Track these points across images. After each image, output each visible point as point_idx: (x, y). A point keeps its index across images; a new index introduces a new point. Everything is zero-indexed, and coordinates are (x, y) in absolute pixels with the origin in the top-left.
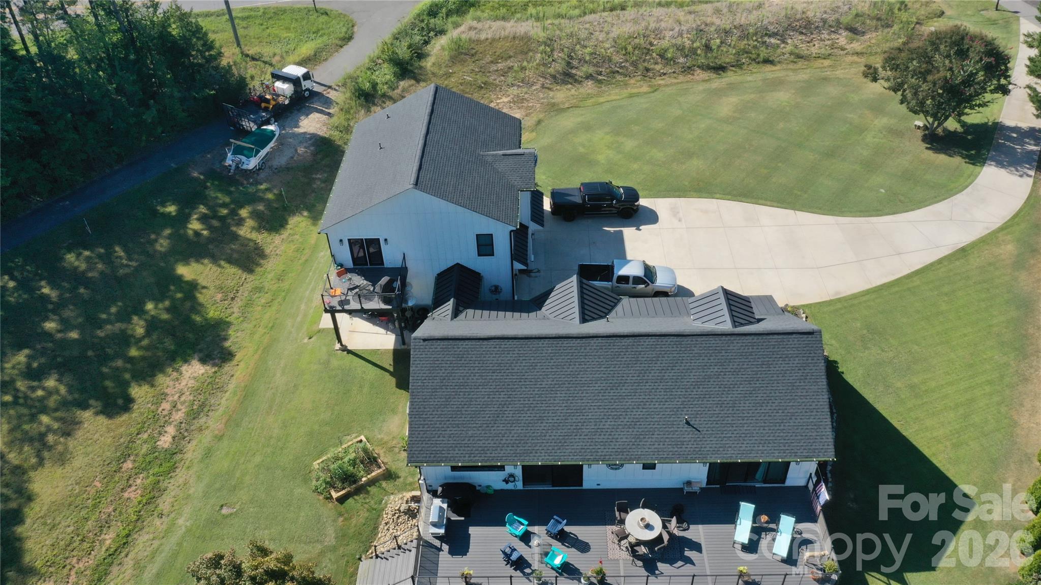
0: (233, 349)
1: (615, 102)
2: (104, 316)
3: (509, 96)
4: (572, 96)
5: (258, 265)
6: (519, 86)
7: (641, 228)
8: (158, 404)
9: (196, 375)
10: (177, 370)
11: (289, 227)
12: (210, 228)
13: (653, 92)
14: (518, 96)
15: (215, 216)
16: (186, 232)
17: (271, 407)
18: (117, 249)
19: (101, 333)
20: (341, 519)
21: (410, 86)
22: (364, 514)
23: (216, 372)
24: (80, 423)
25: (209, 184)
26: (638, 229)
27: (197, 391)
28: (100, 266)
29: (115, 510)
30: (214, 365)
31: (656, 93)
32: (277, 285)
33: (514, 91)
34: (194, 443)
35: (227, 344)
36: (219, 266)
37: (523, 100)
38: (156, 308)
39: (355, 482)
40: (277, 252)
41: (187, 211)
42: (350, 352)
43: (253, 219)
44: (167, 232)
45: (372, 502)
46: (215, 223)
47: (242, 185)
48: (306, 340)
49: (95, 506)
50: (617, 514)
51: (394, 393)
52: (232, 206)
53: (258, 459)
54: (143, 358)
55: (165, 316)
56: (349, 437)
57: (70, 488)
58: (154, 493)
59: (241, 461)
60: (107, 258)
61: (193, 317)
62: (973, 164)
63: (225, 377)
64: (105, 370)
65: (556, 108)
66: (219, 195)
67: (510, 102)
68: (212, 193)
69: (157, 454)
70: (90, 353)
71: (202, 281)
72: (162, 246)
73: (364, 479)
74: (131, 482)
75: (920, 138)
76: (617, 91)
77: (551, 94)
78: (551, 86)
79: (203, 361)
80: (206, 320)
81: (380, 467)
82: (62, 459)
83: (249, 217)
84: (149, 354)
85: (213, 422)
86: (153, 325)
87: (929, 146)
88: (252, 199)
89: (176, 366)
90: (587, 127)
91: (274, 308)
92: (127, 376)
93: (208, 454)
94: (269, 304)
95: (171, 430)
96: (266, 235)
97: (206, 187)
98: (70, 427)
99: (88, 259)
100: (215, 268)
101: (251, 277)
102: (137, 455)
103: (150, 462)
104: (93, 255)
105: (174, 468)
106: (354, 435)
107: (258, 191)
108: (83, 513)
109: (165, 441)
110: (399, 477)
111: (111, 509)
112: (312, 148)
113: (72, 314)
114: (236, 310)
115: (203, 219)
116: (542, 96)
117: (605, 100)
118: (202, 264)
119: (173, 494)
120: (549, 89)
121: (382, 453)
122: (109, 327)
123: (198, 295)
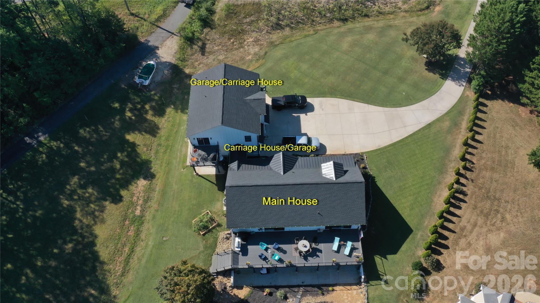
0: (155, 173)
1: (298, 40)
2: (102, 160)
3: (252, 37)
4: (280, 37)
5: (157, 133)
6: (257, 32)
7: (307, 114)
8: (132, 197)
9: (143, 185)
10: (136, 183)
11: (167, 113)
12: (134, 115)
13: (315, 34)
14: (257, 38)
15: (136, 109)
16: (125, 118)
17: (173, 198)
18: (99, 127)
19: (103, 168)
20: (204, 241)
21: (209, 32)
22: (212, 239)
23: (150, 183)
24: (105, 207)
25: (130, 92)
26: (306, 115)
27: (145, 191)
28: (95, 136)
29: (126, 240)
30: (149, 180)
31: (317, 34)
32: (167, 143)
33: (254, 34)
34: (148, 213)
35: (152, 171)
36: (142, 135)
37: (259, 40)
38: (122, 155)
39: (208, 228)
40: (164, 126)
41: (124, 106)
42: (200, 176)
43: (152, 111)
44: (118, 117)
45: (214, 235)
46: (136, 112)
47: (144, 92)
48: (182, 170)
49: (119, 238)
50: (296, 241)
51: (217, 193)
52: (142, 104)
53: (172, 219)
54: (122, 179)
55: (126, 159)
56: (203, 211)
57: (109, 232)
58: (138, 233)
59: (167, 220)
60: (96, 131)
61: (137, 159)
62: (443, 79)
63: (154, 185)
64: (109, 184)
65: (273, 44)
66: (135, 97)
67: (253, 41)
68: (132, 96)
69: (136, 218)
70: (101, 177)
71: (137, 142)
72: (117, 125)
73: (211, 227)
74: (129, 229)
75: (424, 63)
76: (299, 33)
77: (271, 36)
78: (271, 31)
79: (145, 179)
80: (142, 160)
81: (216, 223)
82: (103, 221)
83: (150, 109)
84: (124, 177)
85: (153, 204)
86: (123, 163)
87: (427, 68)
88: (150, 100)
89: (135, 181)
90: (286, 57)
91: (168, 154)
92: (118, 186)
93: (154, 217)
94: (165, 152)
95: (139, 208)
96: (158, 118)
97: (129, 93)
98: (103, 209)
99: (89, 132)
100: (141, 136)
101: (156, 139)
102: (129, 218)
103: (134, 221)
104: (90, 130)
105: (143, 223)
106: (205, 210)
107: (151, 95)
108: (116, 241)
109: (138, 212)
110: (222, 226)
111: (125, 239)
112: (170, 71)
113: (90, 159)
114: (152, 155)
115: (131, 110)
116: (267, 38)
117: (294, 39)
118: (136, 134)
119: (145, 233)
120: (270, 33)
121: (215, 216)
122: (105, 165)
123: (137, 149)
